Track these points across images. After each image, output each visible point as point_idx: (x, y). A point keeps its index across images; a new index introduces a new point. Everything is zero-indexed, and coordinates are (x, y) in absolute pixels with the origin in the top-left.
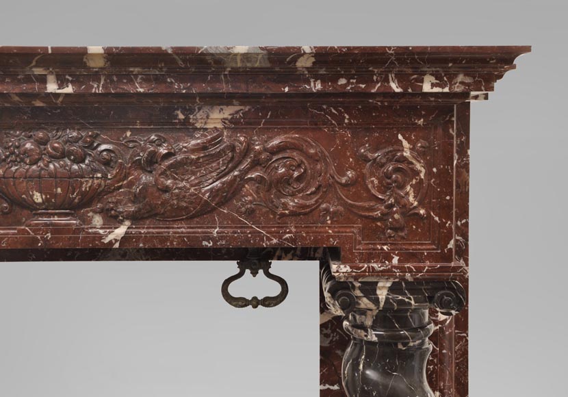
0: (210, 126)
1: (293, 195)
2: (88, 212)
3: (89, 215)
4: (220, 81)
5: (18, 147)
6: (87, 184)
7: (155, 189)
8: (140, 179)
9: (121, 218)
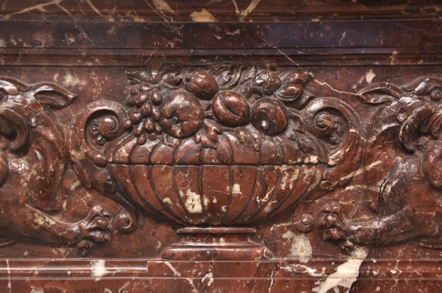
2: (282, 230)
3: (284, 236)
5: (157, 103)
6: (290, 177)
7: (423, 188)
8: (394, 167)
9: (349, 243)
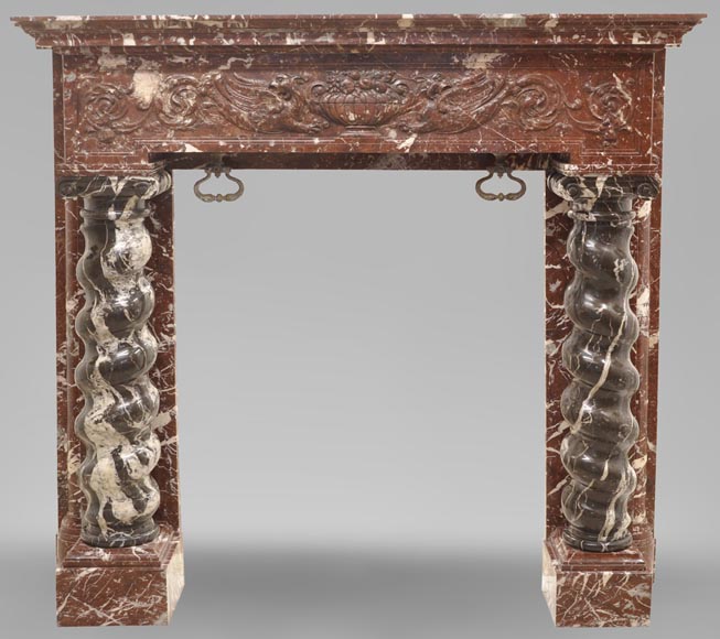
0: (477, 67)
1: (536, 116)
2: (385, 128)
3: (387, 130)
4: (489, 36)
5: (338, 82)
6: (387, 108)
7: (437, 111)
8: (425, 105)
9: (410, 132)
